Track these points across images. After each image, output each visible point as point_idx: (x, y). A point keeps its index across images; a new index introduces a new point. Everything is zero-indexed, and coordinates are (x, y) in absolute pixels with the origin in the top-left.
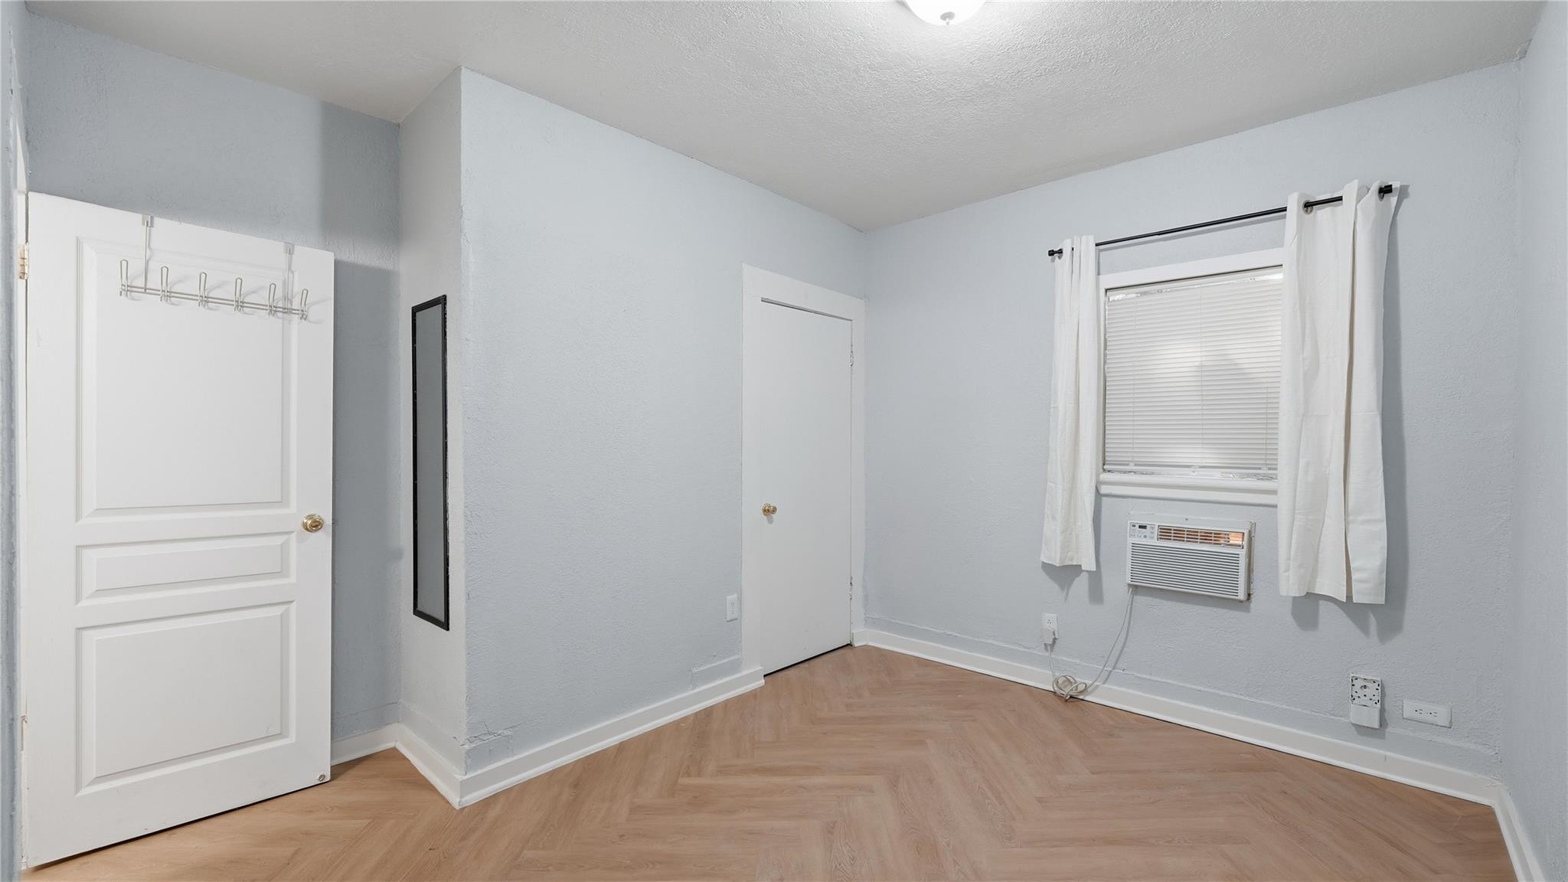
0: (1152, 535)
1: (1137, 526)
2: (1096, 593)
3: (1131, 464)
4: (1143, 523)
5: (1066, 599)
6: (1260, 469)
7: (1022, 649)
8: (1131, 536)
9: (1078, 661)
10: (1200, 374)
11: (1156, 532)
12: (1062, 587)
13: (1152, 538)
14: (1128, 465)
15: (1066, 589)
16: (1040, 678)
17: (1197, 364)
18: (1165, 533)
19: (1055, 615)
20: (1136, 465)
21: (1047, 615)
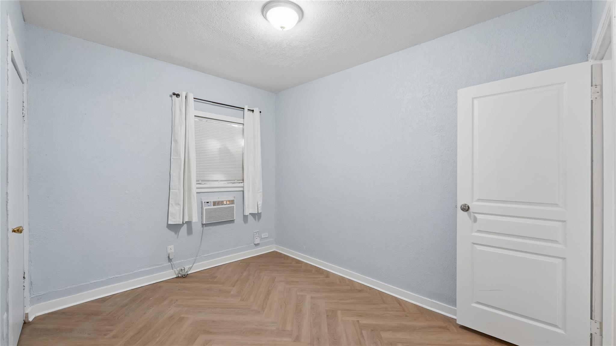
0: (211, 205)
1: (206, 203)
2: (190, 231)
3: (200, 181)
4: (207, 201)
5: (178, 237)
6: (235, 181)
7: (157, 267)
8: (205, 206)
9: (183, 261)
10: (220, 151)
11: (212, 203)
12: (176, 233)
13: (211, 206)
14: (199, 181)
15: (177, 234)
16: (170, 274)
17: (219, 148)
18: (215, 203)
19: (173, 246)
20: (202, 181)
21: (169, 246)
